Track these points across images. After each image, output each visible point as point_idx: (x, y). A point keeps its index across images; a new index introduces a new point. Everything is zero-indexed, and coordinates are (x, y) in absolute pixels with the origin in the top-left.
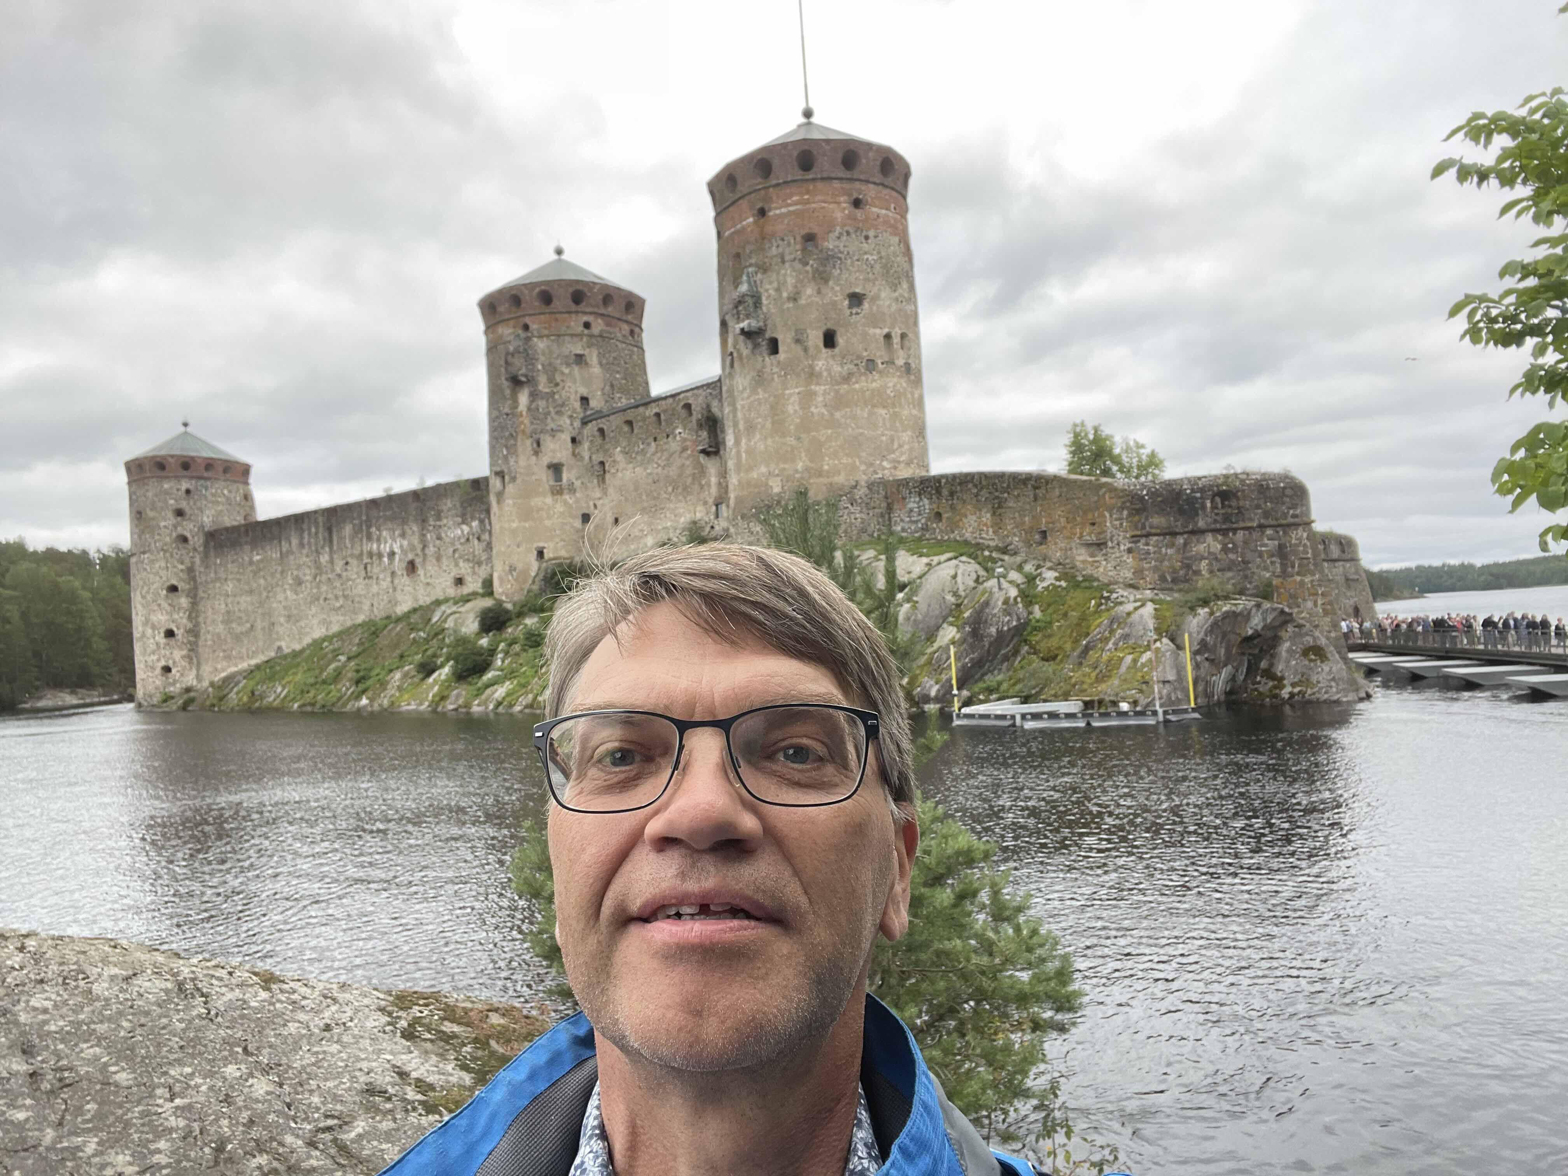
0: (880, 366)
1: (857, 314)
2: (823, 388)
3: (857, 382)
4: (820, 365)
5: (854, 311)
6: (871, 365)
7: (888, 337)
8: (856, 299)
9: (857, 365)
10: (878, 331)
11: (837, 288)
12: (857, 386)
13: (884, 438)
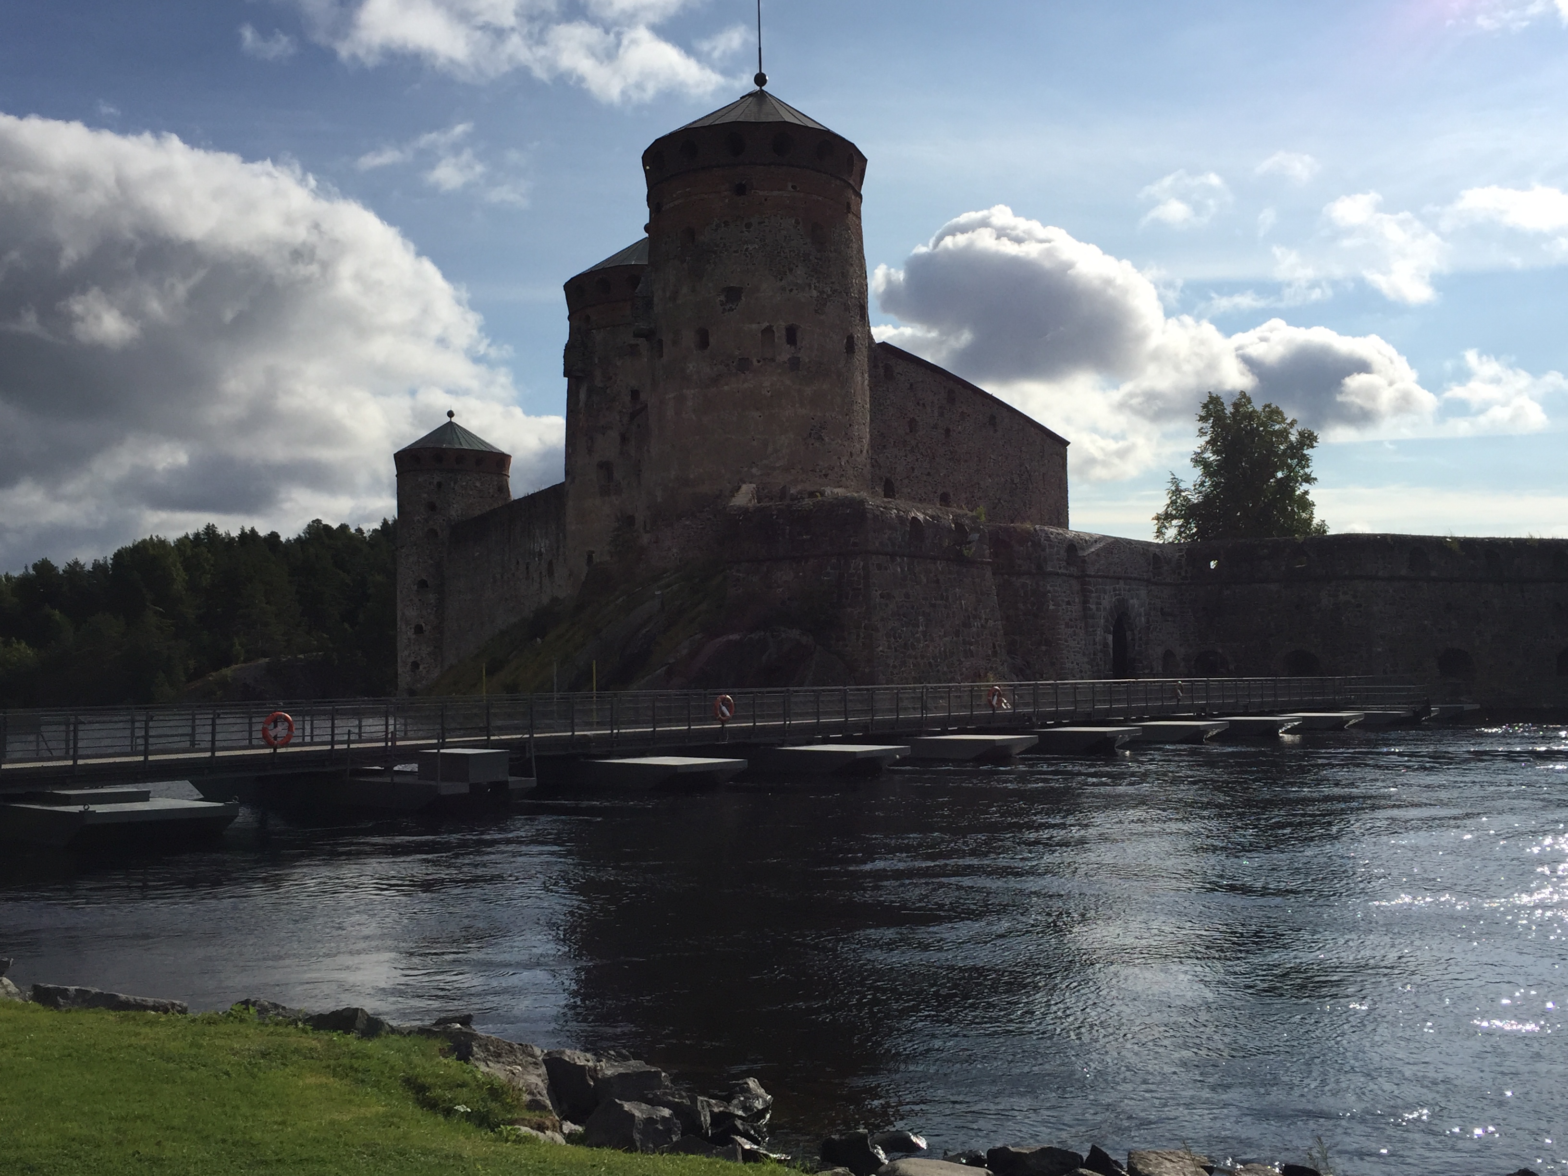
0: (755, 363)
1: (731, 310)
2: (692, 391)
3: (727, 384)
4: (691, 367)
5: (727, 307)
6: (744, 365)
7: (768, 331)
8: (733, 294)
9: (727, 365)
10: (754, 326)
11: (710, 285)
12: (726, 388)
13: (755, 443)
